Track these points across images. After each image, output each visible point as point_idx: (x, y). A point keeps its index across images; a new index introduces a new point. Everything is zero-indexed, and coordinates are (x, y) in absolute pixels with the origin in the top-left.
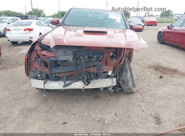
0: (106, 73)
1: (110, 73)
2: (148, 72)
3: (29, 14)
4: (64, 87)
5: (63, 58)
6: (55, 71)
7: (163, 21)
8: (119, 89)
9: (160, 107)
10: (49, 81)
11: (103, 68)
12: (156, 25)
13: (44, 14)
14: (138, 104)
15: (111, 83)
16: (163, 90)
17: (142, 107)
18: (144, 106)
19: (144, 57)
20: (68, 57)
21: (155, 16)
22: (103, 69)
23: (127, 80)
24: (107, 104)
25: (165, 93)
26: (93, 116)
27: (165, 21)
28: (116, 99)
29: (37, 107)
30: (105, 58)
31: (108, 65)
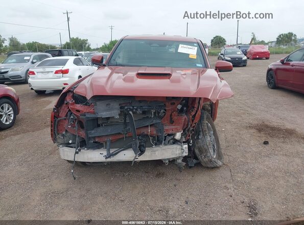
0: (172, 137)
1: (178, 136)
2: (246, 135)
3: (64, 47)
4: (106, 158)
5: (105, 114)
6: (94, 133)
7: (281, 50)
8: (195, 161)
9: (258, 189)
10: (86, 149)
11: (166, 128)
12: (267, 58)
13: (88, 46)
14: (224, 185)
15: (180, 152)
16: (267, 163)
17: (230, 190)
18: (233, 189)
19: (242, 111)
20: (112, 112)
21: (267, 44)
22: (167, 130)
23: (205, 146)
24: (175, 186)
25: (270, 168)
26: (152, 204)
27: (284, 51)
28: (191, 177)
29: (67, 190)
30: (168, 114)
31: (174, 124)
